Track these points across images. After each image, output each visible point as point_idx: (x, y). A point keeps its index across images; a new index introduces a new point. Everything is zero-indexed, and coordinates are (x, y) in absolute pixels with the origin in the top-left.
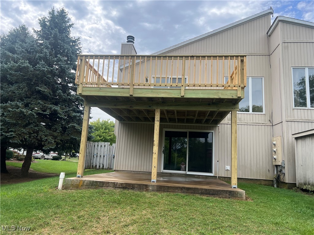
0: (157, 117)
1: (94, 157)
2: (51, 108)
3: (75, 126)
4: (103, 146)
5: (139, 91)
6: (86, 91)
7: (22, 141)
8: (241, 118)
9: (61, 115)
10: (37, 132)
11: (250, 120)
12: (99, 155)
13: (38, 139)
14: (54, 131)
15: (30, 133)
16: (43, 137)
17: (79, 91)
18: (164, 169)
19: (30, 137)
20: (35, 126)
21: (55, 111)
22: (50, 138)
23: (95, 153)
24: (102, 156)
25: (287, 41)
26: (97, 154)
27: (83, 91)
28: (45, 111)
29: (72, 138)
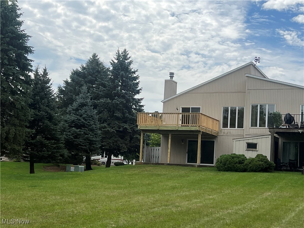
0: (170, 137)
1: (151, 158)
2: (123, 126)
3: (138, 137)
4: (158, 150)
5: (161, 127)
6: (141, 127)
7: (110, 147)
8: (230, 132)
9: (129, 130)
10: (117, 142)
11: (236, 133)
12: (155, 156)
13: (117, 146)
14: (125, 141)
15: (113, 143)
16: (120, 144)
17: (139, 128)
18: (188, 162)
19: (113, 145)
20: (115, 138)
21: (126, 128)
22: (124, 145)
23: (152, 155)
24: (157, 157)
25: (249, 88)
26: (154, 155)
27: (140, 127)
28: (120, 128)
29: (136, 145)
